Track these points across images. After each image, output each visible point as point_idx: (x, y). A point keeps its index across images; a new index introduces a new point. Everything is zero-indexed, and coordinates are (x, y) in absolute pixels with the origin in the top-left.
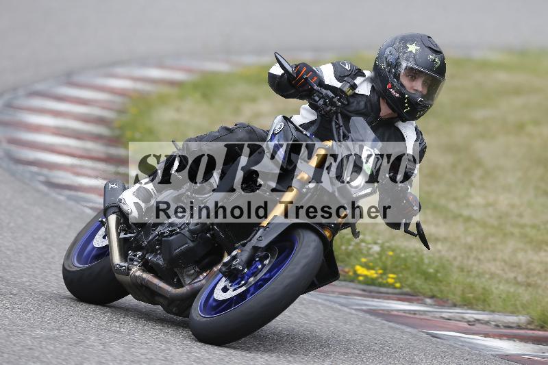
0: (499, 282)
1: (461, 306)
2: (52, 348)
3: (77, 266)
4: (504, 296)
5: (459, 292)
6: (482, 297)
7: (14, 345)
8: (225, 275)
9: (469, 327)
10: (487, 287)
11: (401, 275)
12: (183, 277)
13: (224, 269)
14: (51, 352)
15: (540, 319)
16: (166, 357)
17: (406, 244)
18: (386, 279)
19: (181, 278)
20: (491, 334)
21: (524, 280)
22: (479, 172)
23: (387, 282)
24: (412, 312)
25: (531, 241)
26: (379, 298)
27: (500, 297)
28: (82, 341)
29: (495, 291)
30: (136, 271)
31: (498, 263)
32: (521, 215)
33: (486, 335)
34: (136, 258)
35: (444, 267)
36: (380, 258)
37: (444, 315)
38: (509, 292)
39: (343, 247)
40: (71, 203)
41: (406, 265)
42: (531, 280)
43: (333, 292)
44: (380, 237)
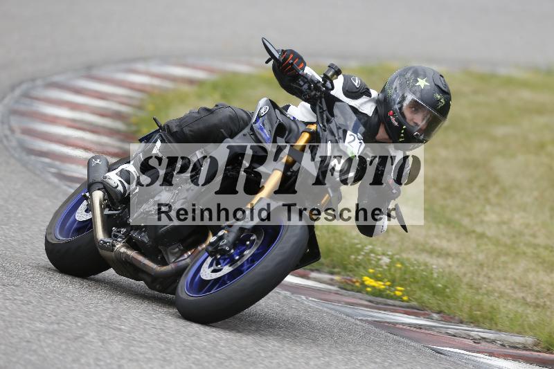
0: (508, 301)
1: (467, 323)
3: (59, 238)
4: (511, 316)
5: (466, 309)
6: (489, 315)
7: (12, 337)
8: (210, 254)
9: (474, 344)
10: (495, 306)
11: (408, 288)
12: (167, 254)
13: (210, 249)
14: (49, 346)
15: (547, 341)
16: (164, 358)
17: (416, 257)
18: (394, 291)
19: (165, 256)
20: (495, 353)
21: (533, 301)
22: (495, 190)
23: (395, 295)
24: (418, 327)
25: (543, 262)
27: (507, 317)
28: (82, 336)
29: (503, 310)
30: (120, 247)
31: (508, 282)
32: (534, 235)
33: (491, 354)
34: (120, 235)
35: (452, 283)
36: (389, 270)
37: (449, 331)
38: (517, 312)
39: (353, 257)
41: (414, 279)
42: (541, 301)
43: (339, 302)
44: (390, 249)
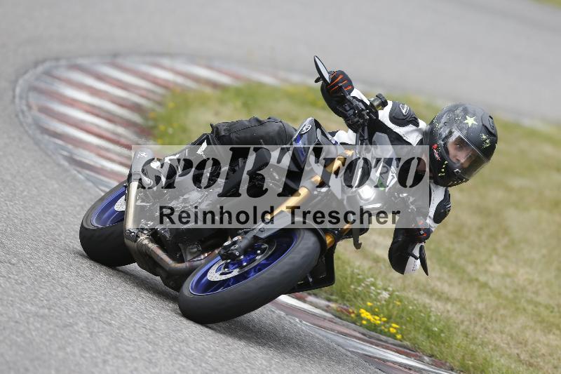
0: (502, 356)
1: (458, 372)
2: (39, 326)
3: (95, 225)
4: (503, 371)
5: (459, 356)
6: (481, 367)
8: (222, 258)
10: (488, 358)
11: (404, 327)
12: (186, 253)
17: (416, 296)
18: (388, 328)
19: (183, 254)
21: (527, 359)
22: (504, 241)
23: (389, 331)
26: (377, 345)
29: (495, 364)
30: (144, 239)
32: (536, 293)
35: (449, 329)
36: (388, 305)
39: (353, 287)
40: (89, 184)
41: (411, 318)
43: (332, 330)
44: (391, 285)
